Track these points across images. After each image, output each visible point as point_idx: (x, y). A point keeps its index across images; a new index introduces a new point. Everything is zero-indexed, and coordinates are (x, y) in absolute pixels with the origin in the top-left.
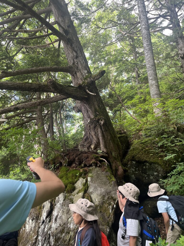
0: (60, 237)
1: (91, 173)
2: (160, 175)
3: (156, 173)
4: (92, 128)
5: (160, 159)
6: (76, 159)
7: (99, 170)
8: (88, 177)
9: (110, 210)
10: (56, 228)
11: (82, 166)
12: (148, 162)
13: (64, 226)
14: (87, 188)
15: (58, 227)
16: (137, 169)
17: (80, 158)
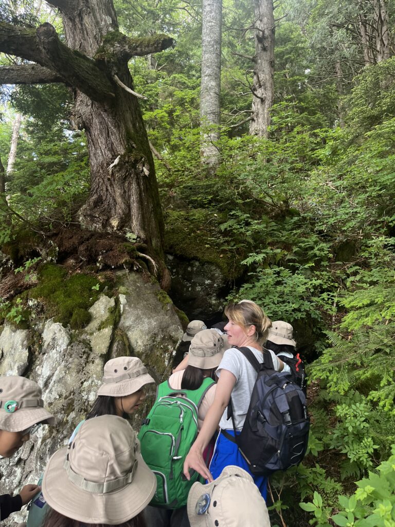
0: (65, 420)
1: (123, 285)
2: (215, 285)
3: (209, 281)
4: (119, 179)
5: (221, 256)
6: (82, 248)
7: (138, 278)
8: (120, 295)
9: (166, 360)
10: (50, 401)
11: (99, 267)
12: (199, 260)
13: (72, 396)
14: (118, 318)
15: (55, 399)
16: (175, 270)
17: (92, 248)
